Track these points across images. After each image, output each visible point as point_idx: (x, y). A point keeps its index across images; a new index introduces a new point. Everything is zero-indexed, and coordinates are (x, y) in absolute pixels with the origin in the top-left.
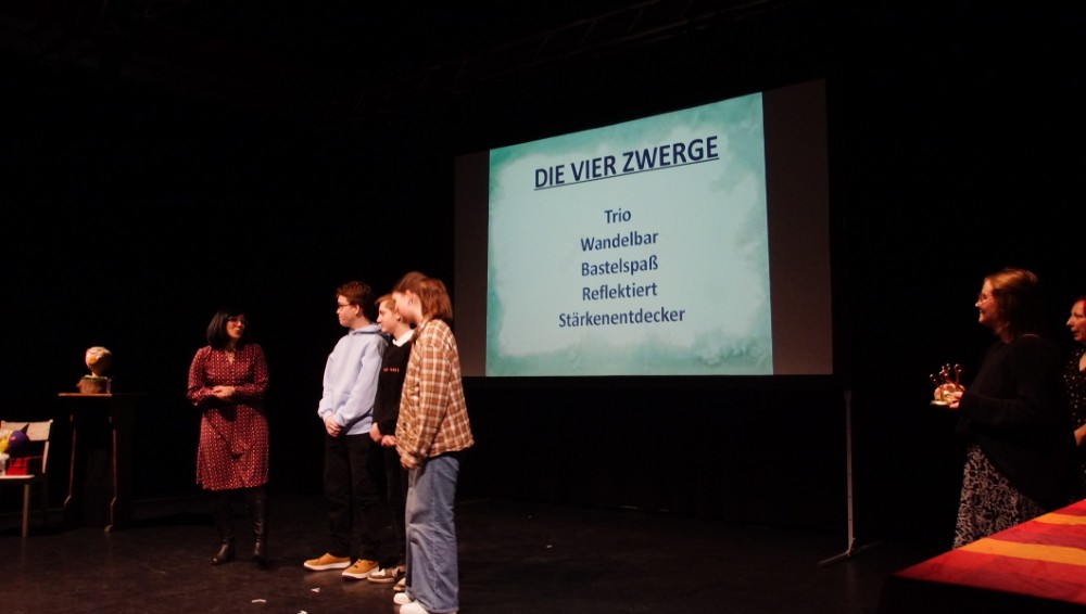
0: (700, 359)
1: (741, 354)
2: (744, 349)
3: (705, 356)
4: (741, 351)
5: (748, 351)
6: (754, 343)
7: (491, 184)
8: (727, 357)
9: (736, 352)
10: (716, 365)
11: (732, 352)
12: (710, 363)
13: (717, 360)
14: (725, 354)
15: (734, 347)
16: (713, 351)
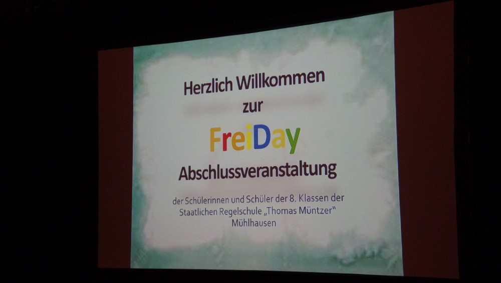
0: (335, 258)
1: (373, 255)
2: (376, 251)
3: (340, 255)
4: (373, 253)
5: (380, 251)
6: (384, 246)
7: (135, 82)
8: (361, 258)
9: (369, 253)
10: (351, 264)
11: (365, 252)
12: (345, 262)
13: (351, 260)
14: (359, 255)
15: (366, 249)
16: (347, 251)
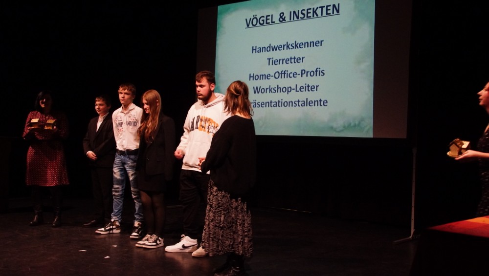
0: (332, 128)
1: (355, 126)
2: (357, 123)
3: (335, 125)
4: (355, 124)
5: (359, 123)
6: (362, 119)
8: (348, 127)
9: (352, 125)
10: (341, 131)
11: (350, 124)
12: (338, 130)
13: (342, 128)
14: (346, 125)
15: (351, 122)
16: (339, 123)
